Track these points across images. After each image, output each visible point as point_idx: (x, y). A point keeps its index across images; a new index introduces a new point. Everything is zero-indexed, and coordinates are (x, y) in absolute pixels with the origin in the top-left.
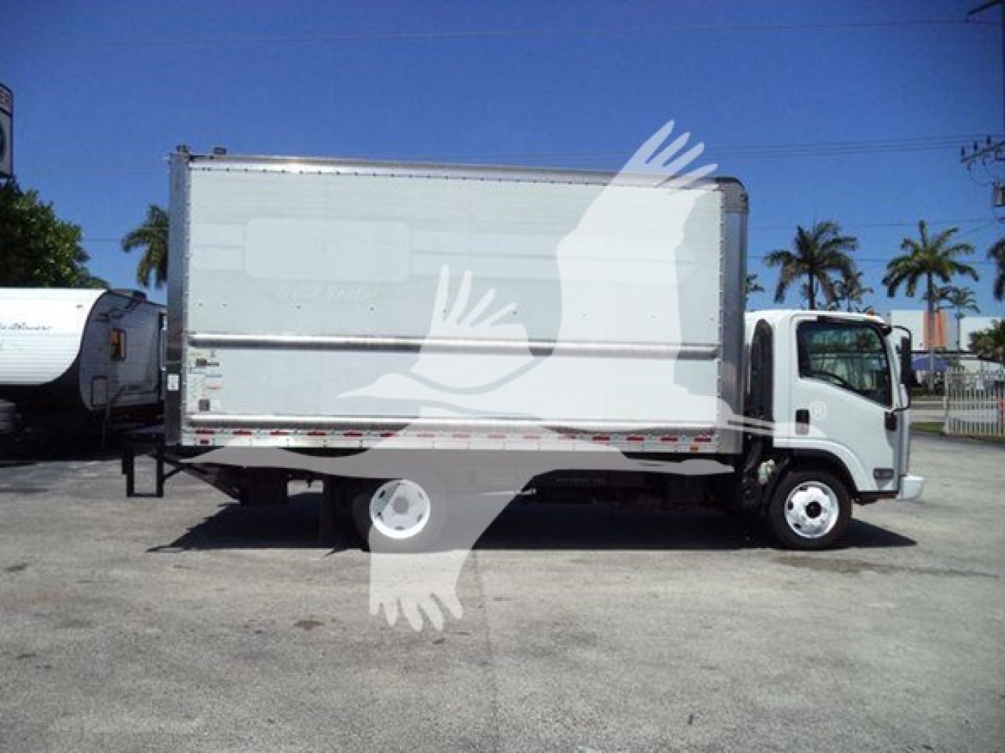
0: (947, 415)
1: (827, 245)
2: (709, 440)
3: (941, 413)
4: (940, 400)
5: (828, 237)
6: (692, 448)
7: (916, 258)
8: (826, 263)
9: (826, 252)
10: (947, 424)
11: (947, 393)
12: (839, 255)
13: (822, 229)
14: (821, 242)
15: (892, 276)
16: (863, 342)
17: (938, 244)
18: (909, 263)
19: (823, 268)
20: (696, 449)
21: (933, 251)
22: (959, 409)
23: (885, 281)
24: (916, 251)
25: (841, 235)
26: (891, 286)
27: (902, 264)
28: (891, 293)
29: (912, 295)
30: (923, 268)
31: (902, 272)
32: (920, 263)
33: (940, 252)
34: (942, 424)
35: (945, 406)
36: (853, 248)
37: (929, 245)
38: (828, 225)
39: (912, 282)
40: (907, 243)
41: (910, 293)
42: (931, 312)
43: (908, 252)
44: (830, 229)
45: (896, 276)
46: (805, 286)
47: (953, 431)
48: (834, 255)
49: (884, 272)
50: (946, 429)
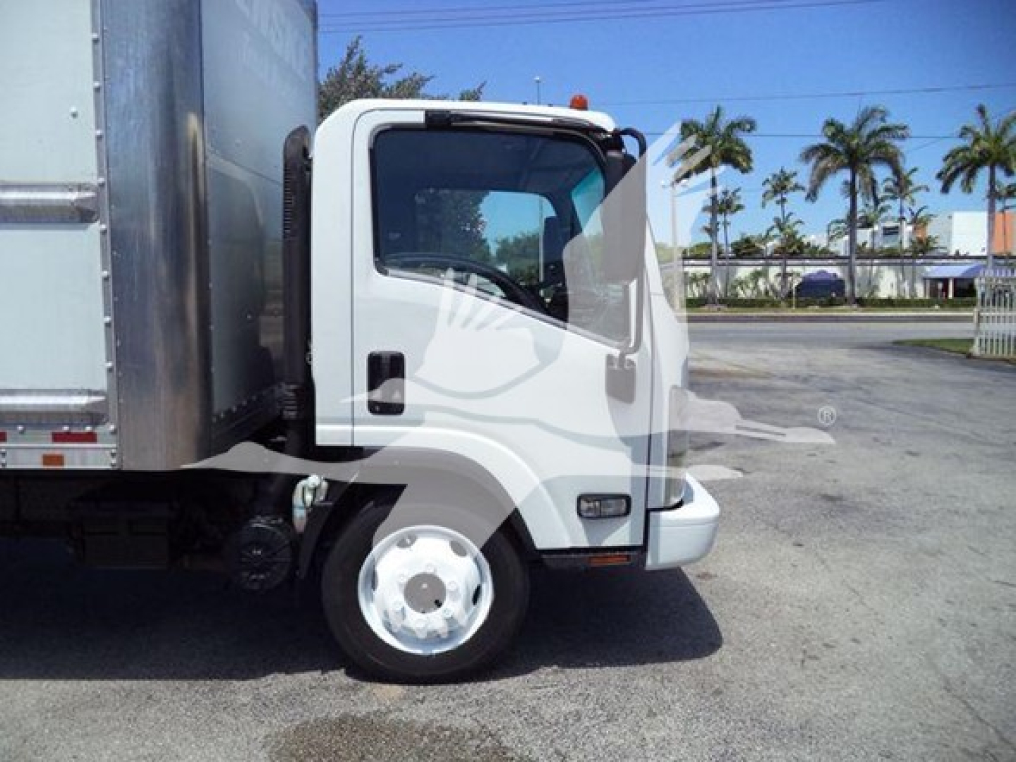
0: (977, 332)
1: (874, 134)
2: (91, 438)
3: (971, 326)
4: (971, 311)
5: (876, 125)
6: (47, 459)
7: (977, 148)
8: (872, 155)
9: (873, 142)
10: (977, 342)
11: (979, 303)
12: (886, 146)
13: (868, 115)
14: (866, 131)
15: (949, 169)
16: (920, 247)
17: (1004, 130)
18: (968, 154)
19: (867, 162)
20: (59, 460)
21: (998, 139)
22: (993, 322)
23: (939, 176)
24: (977, 140)
25: (890, 121)
26: (947, 181)
27: (961, 154)
28: (945, 189)
29: (970, 191)
30: (985, 159)
31: (960, 164)
32: (981, 153)
33: (1005, 142)
34: (971, 341)
35: (975, 318)
36: (903, 137)
37: (992, 131)
38: (874, 111)
39: (972, 175)
40: (965, 131)
41: (967, 187)
42: (991, 210)
43: (967, 142)
44: (879, 116)
45: (953, 168)
46: (846, 183)
47: (983, 352)
48: (880, 146)
49: (940, 166)
50: (976, 350)
